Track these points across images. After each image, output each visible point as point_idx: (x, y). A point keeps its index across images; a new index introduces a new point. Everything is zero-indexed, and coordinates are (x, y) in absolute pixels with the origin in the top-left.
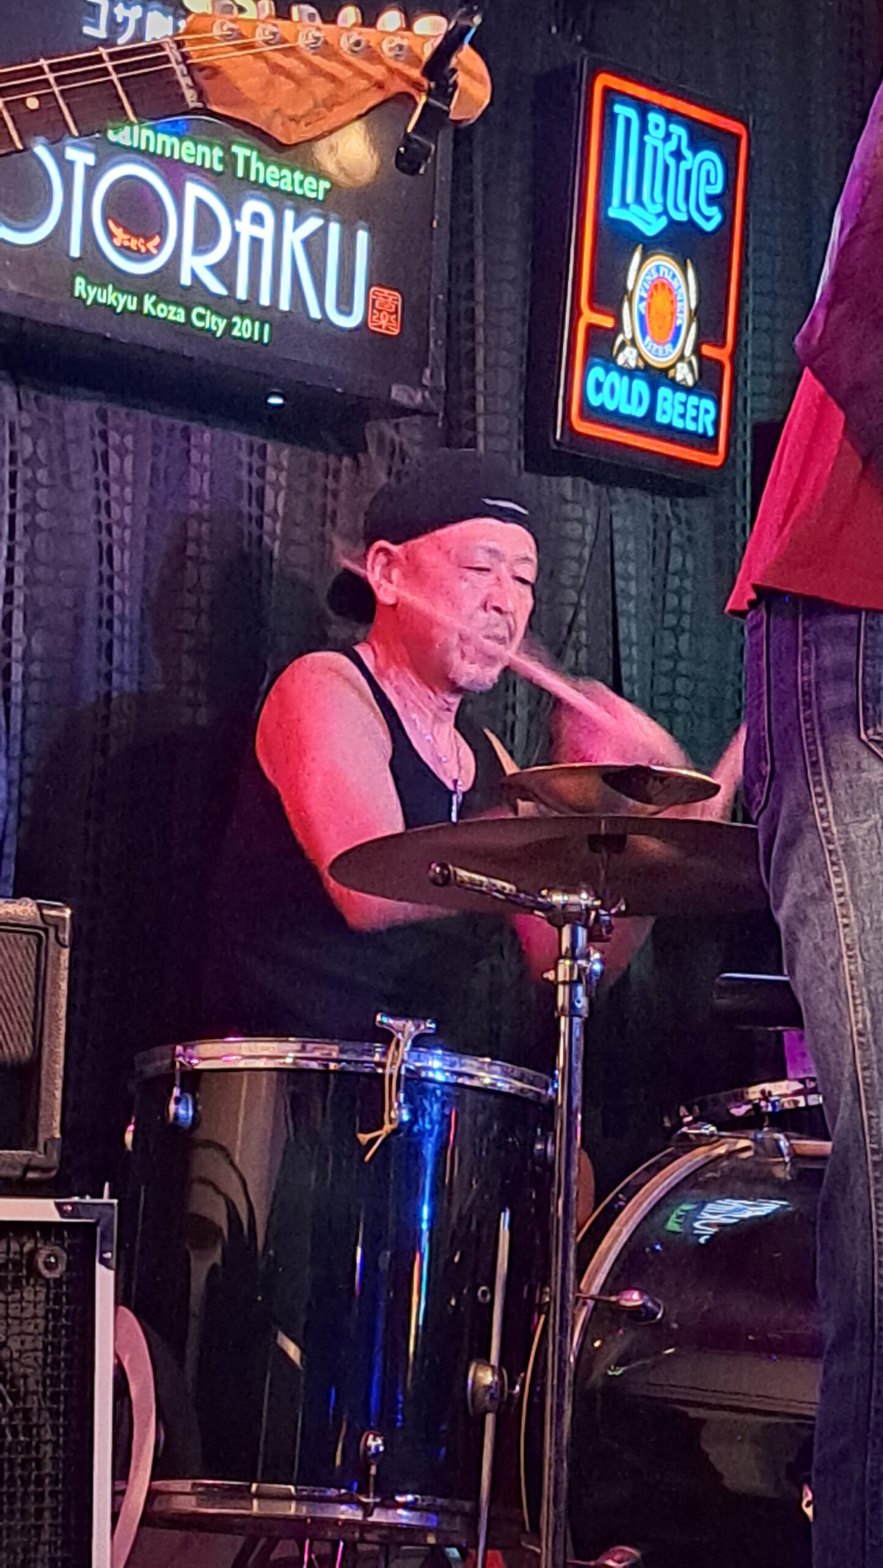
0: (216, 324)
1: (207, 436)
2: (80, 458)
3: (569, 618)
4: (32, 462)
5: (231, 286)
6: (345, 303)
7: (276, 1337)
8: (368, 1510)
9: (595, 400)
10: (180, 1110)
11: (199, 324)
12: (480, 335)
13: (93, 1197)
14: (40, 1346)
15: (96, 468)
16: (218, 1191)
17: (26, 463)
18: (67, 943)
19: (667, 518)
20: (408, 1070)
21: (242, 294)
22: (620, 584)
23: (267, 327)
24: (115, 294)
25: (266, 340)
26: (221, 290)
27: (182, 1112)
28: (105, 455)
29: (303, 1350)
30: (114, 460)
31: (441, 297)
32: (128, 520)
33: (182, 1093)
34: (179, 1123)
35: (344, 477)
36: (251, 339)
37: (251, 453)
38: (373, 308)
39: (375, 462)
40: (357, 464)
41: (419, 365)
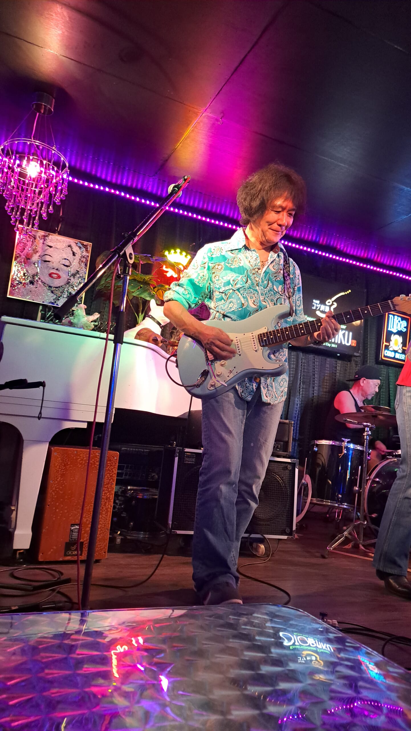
0: (329, 345)
1: (329, 360)
2: (311, 363)
4: (304, 363)
6: (348, 342)
7: (328, 480)
8: (339, 505)
9: (386, 355)
10: (316, 449)
11: (327, 345)
12: (369, 346)
15: (313, 364)
16: (321, 460)
20: (346, 446)
23: (337, 345)
25: (337, 347)
29: (332, 482)
30: (315, 363)
31: (363, 341)
32: (317, 370)
33: (316, 447)
34: (316, 451)
35: (349, 365)
36: (335, 347)
37: (335, 362)
38: (352, 343)
39: (353, 362)
40: (350, 364)
41: (359, 350)
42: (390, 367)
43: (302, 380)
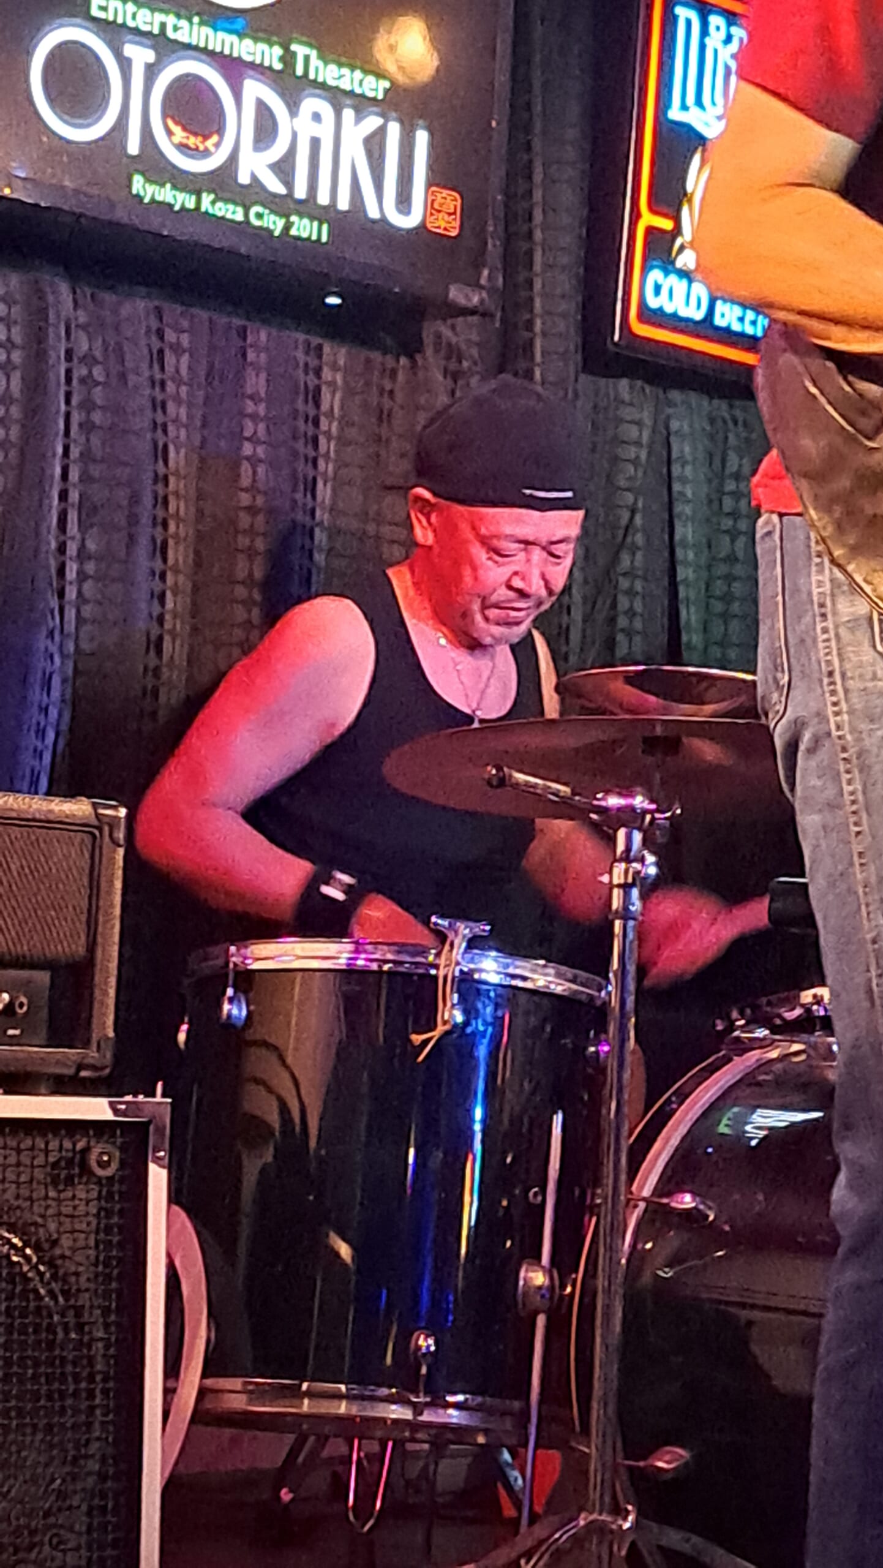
0: (275, 224)
1: (263, 336)
2: (137, 357)
3: (624, 521)
4: (88, 359)
5: (289, 184)
6: (404, 201)
7: (327, 1236)
8: (417, 1405)
9: (653, 302)
10: (234, 1010)
11: (255, 222)
12: (538, 235)
13: (146, 1096)
14: (92, 1243)
15: (151, 366)
16: (270, 1090)
17: (82, 360)
18: (122, 842)
19: (725, 422)
20: (461, 971)
21: (300, 192)
22: (676, 487)
23: (325, 227)
24: (174, 192)
25: (324, 239)
26: (282, 190)
27: (235, 1012)
28: (161, 352)
29: (354, 1250)
30: (170, 358)
31: (499, 197)
32: (184, 417)
33: (235, 992)
34: (233, 1021)
35: (400, 380)
36: (309, 239)
37: (307, 353)
38: (431, 208)
39: (432, 362)
40: (414, 365)
41: (478, 265)
42: (675, 395)
43: (74, 496)
